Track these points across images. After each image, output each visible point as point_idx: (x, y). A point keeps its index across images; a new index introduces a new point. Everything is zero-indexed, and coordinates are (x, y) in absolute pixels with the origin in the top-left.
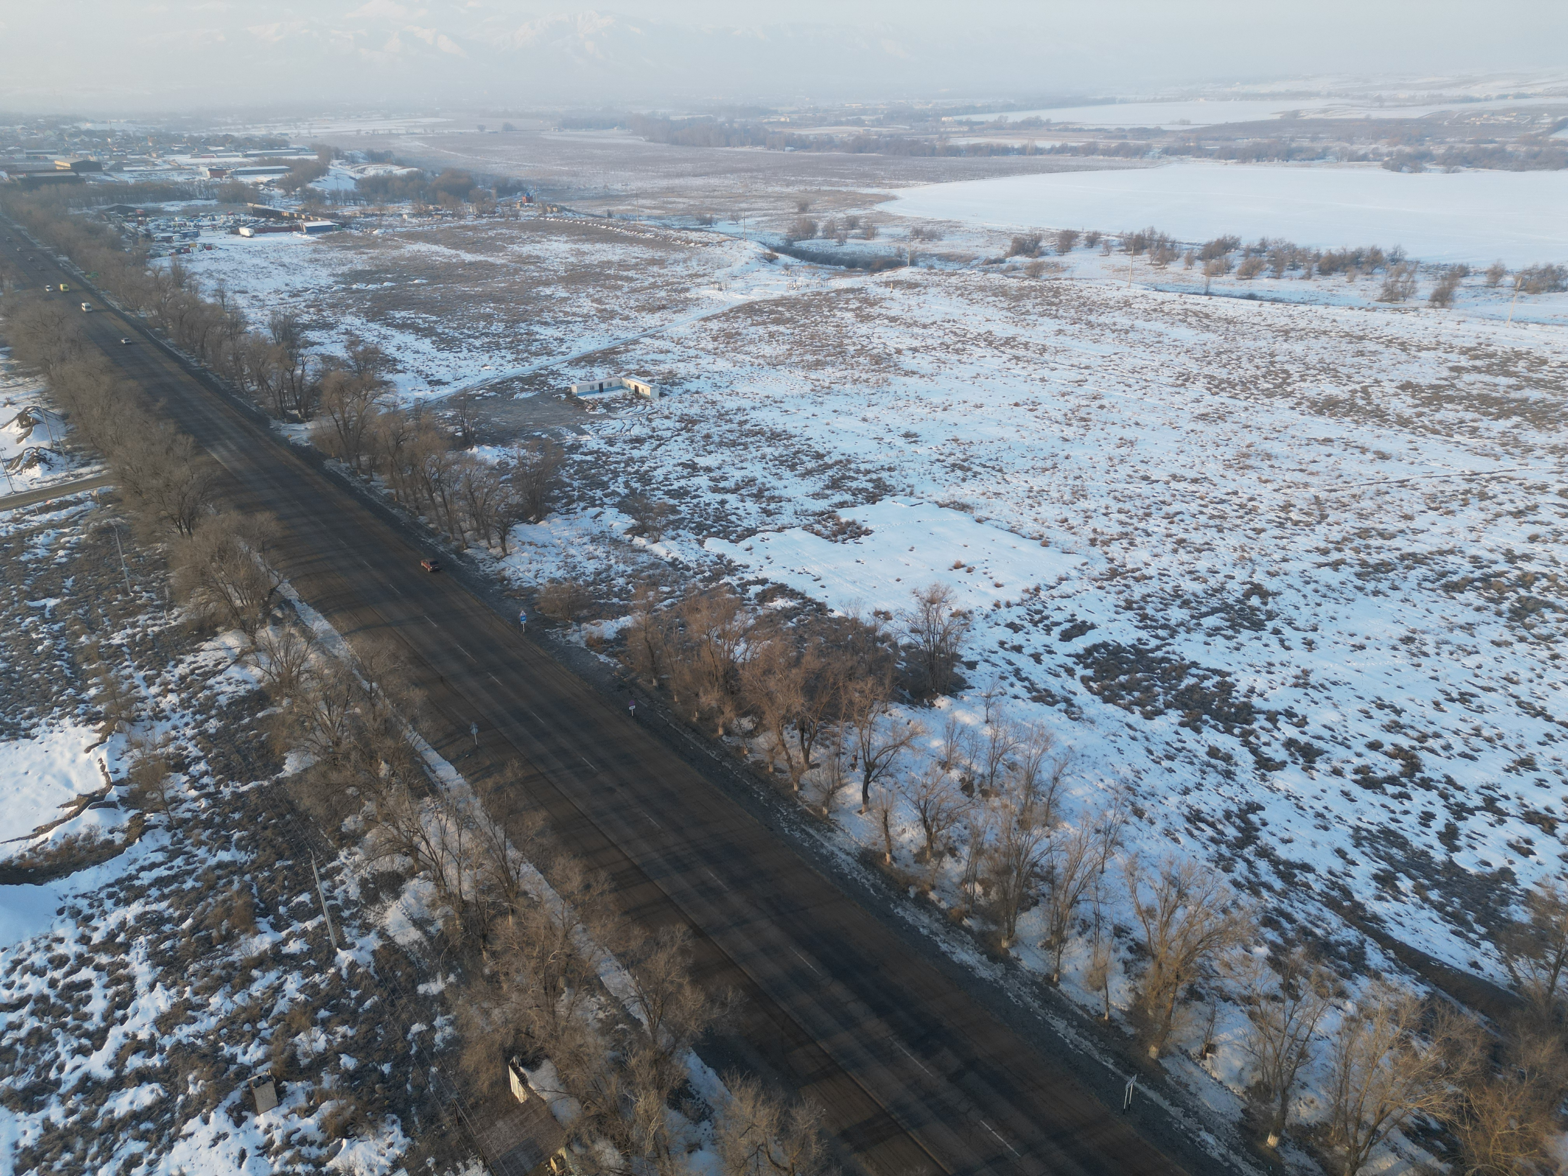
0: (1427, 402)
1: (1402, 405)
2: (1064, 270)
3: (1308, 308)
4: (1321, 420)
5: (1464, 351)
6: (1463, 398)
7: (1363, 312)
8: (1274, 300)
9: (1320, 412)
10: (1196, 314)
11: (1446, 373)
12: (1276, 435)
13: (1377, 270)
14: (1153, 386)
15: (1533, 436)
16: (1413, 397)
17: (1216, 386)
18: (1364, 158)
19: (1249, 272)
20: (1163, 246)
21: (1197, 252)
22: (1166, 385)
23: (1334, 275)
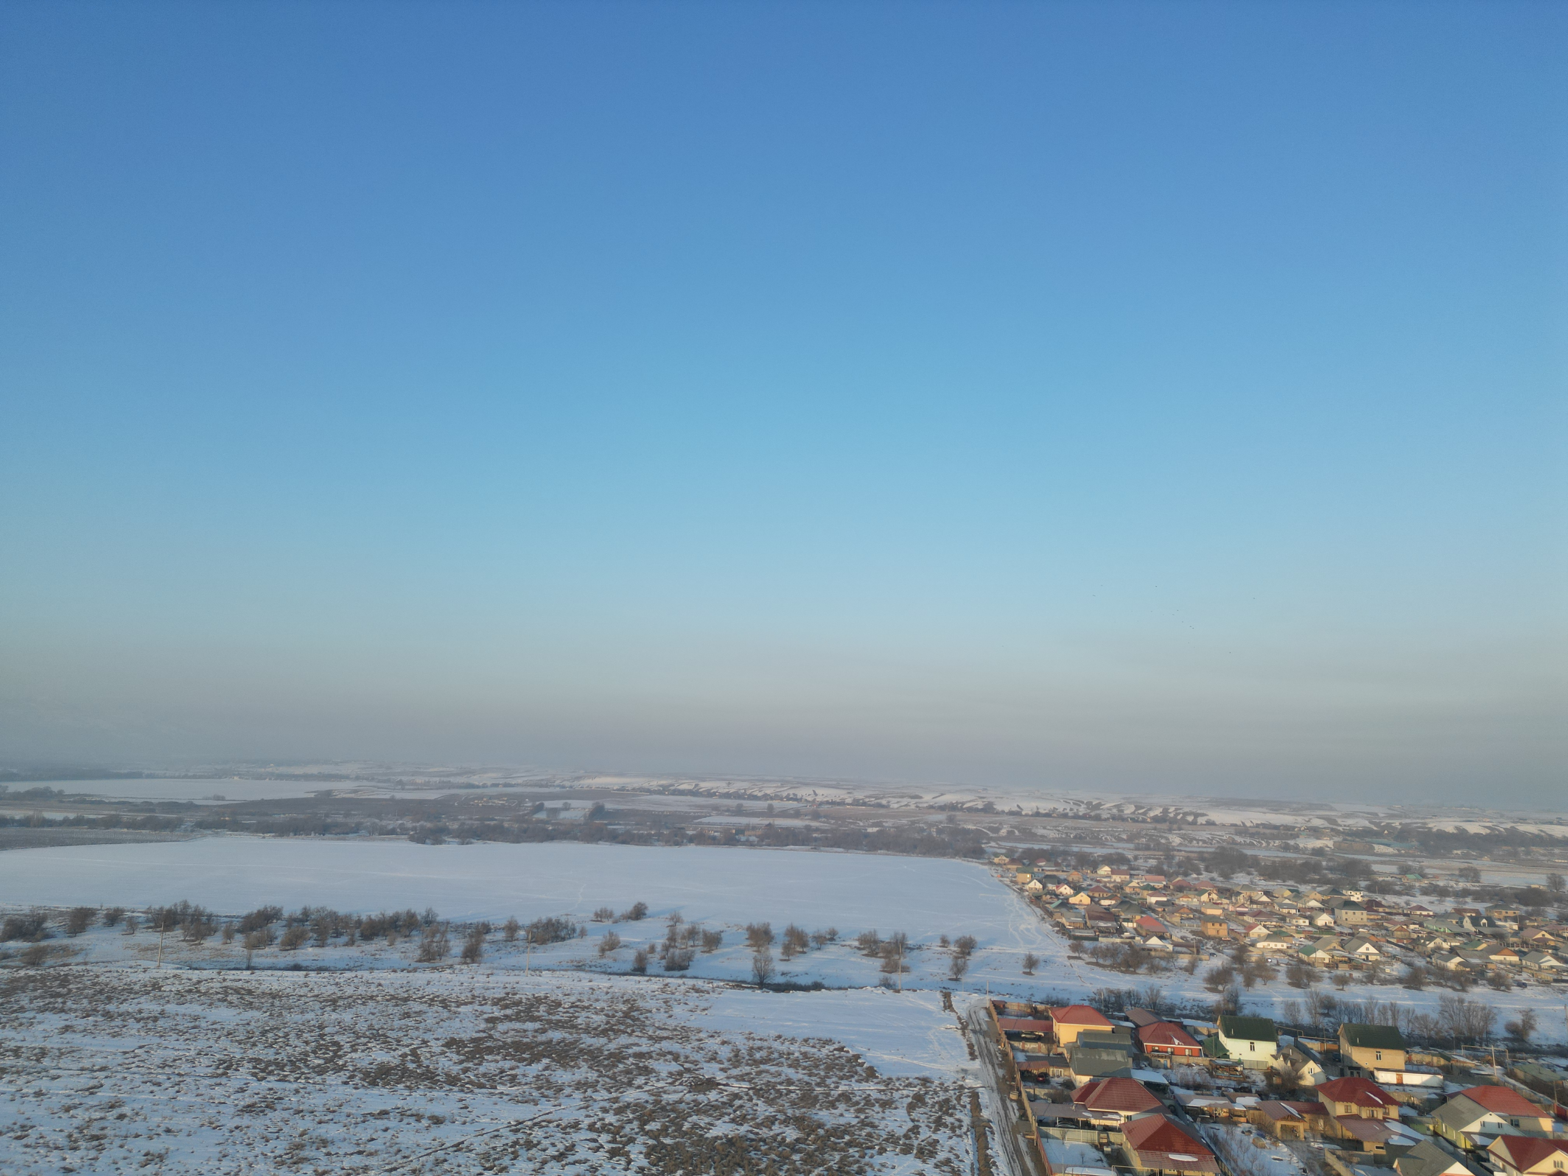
0: (470, 1057)
1: (448, 1063)
2: (75, 953)
3: (353, 974)
4: (375, 1091)
5: (496, 1002)
6: (501, 1047)
7: (405, 974)
8: (320, 970)
9: (374, 1084)
10: (237, 991)
11: (483, 1026)
12: (330, 1116)
13: (414, 933)
14: (188, 1080)
15: (562, 1076)
16: (458, 1053)
17: (262, 1069)
18: (392, 832)
19: (293, 942)
20: (198, 920)
21: (236, 925)
22: (206, 1076)
23: (376, 940)
